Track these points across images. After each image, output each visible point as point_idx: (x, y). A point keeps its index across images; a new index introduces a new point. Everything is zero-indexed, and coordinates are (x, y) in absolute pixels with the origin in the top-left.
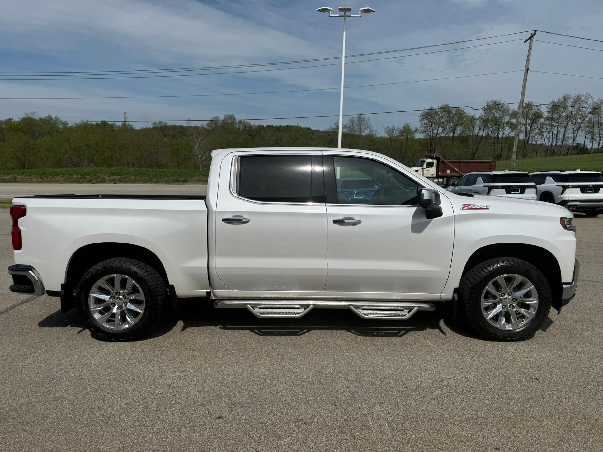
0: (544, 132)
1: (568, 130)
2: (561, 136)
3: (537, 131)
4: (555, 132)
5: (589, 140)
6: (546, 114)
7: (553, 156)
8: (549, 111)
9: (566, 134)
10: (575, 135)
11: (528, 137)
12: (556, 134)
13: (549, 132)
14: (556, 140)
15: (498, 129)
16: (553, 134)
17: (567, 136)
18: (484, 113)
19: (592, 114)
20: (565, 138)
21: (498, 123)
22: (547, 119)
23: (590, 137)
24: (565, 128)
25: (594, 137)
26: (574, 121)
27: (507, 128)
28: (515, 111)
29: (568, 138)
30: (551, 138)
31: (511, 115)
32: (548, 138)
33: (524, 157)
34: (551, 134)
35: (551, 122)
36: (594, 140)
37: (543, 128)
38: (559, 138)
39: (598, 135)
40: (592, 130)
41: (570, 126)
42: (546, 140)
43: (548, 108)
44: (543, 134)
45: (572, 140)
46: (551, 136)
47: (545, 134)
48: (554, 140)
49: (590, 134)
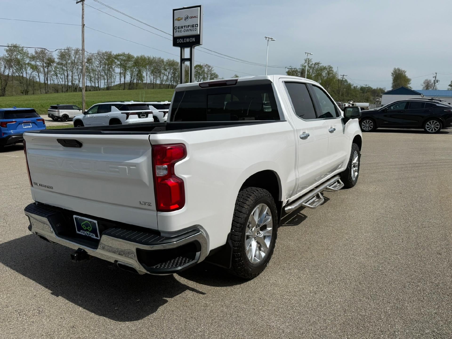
0: (58, 74)
1: (74, 73)
2: (70, 77)
3: (53, 73)
4: (66, 74)
5: (89, 82)
6: (57, 60)
7: (68, 92)
8: (59, 58)
9: (73, 76)
10: (79, 77)
11: (47, 77)
12: (66, 76)
13: (62, 74)
14: (68, 80)
15: (21, 68)
16: (64, 75)
17: (74, 77)
18: (6, 54)
19: (88, 63)
20: (73, 79)
21: (20, 64)
22: (58, 64)
23: (89, 79)
24: (72, 72)
25: (91, 79)
26: (77, 67)
27: (29, 68)
28: (33, 55)
29: (75, 79)
30: (64, 79)
31: (30, 58)
32: (62, 79)
33: (46, 93)
34: (63, 76)
35: (61, 66)
36: (92, 82)
37: (57, 70)
38: (69, 79)
39: (93, 78)
40: (89, 75)
41: (75, 70)
42: (61, 80)
43: (58, 55)
44: (57, 75)
45: (78, 81)
46: (64, 77)
47: (59, 75)
48: (66, 80)
49: (89, 77)
